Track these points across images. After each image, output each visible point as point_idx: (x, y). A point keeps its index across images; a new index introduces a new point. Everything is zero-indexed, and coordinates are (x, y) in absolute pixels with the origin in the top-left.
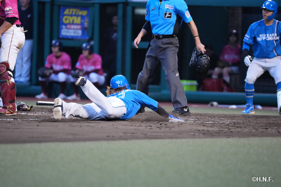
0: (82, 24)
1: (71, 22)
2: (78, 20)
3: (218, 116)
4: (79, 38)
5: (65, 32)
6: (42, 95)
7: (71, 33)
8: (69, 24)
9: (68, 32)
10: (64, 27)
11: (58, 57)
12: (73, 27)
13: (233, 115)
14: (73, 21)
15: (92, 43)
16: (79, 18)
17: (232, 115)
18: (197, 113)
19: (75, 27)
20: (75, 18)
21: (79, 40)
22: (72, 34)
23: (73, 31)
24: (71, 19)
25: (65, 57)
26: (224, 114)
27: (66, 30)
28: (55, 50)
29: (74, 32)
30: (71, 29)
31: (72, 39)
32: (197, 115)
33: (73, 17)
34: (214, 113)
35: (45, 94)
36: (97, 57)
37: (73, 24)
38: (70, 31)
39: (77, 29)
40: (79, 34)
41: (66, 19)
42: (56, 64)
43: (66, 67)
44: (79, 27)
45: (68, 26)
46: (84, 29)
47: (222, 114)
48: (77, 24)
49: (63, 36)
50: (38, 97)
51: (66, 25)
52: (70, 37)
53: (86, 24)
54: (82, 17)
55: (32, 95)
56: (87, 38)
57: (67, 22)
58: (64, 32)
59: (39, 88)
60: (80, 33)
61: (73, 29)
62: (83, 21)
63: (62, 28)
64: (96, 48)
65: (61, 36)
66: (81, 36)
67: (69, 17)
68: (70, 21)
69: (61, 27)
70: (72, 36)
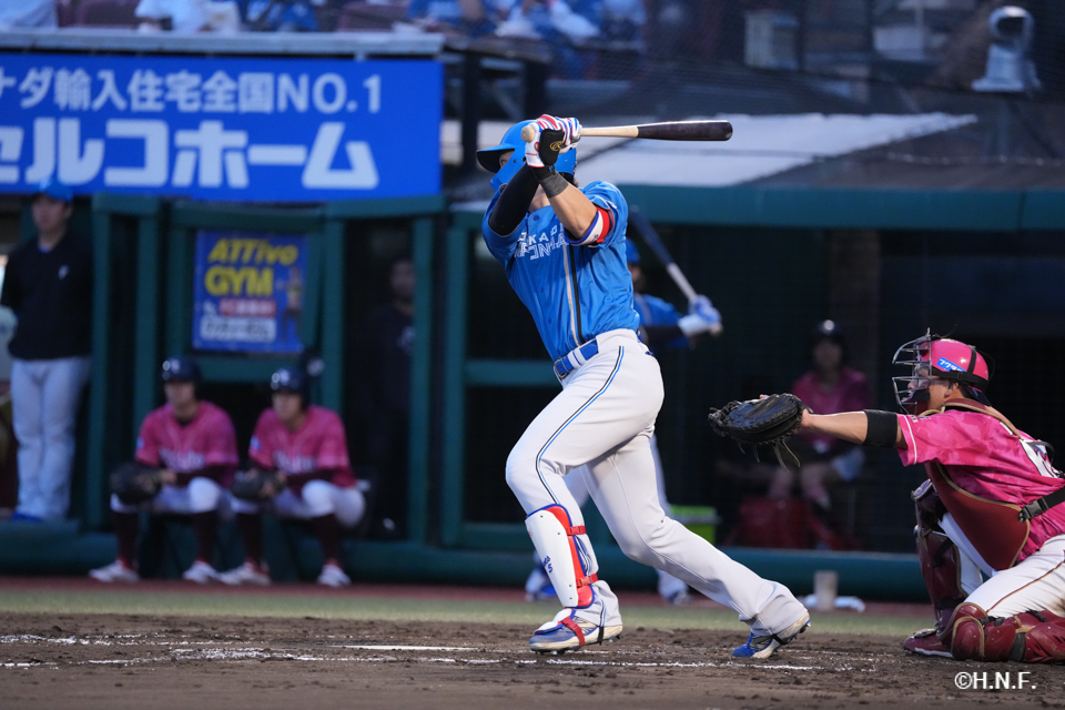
0: (277, 297)
1: (237, 289)
2: (263, 283)
4: (267, 348)
5: (214, 328)
6: (115, 570)
7: (235, 329)
8: (230, 296)
9: (225, 327)
10: (209, 307)
11: (184, 423)
12: (242, 307)
13: (861, 636)
14: (244, 285)
15: (316, 367)
16: (268, 275)
19: (253, 307)
20: (252, 274)
21: (267, 357)
22: (241, 336)
23: (243, 323)
24: (237, 278)
26: (826, 635)
27: (218, 320)
28: (180, 394)
29: (249, 328)
30: (235, 315)
31: (241, 353)
32: (724, 638)
33: (244, 272)
35: (128, 565)
37: (244, 296)
38: (233, 322)
39: (259, 316)
40: (266, 333)
41: (217, 279)
43: (218, 456)
44: (267, 307)
45: (226, 306)
46: (284, 316)
47: (819, 635)
48: (259, 298)
49: (206, 342)
50: (102, 575)
51: (216, 300)
52: (233, 347)
53: (293, 298)
54: (280, 270)
57: (223, 288)
58: (210, 325)
60: (270, 328)
61: (246, 315)
62: (280, 284)
63: (202, 313)
64: (333, 386)
65: (196, 344)
66: (274, 343)
67: (231, 272)
68: (231, 286)
69: (197, 307)
70: (241, 343)
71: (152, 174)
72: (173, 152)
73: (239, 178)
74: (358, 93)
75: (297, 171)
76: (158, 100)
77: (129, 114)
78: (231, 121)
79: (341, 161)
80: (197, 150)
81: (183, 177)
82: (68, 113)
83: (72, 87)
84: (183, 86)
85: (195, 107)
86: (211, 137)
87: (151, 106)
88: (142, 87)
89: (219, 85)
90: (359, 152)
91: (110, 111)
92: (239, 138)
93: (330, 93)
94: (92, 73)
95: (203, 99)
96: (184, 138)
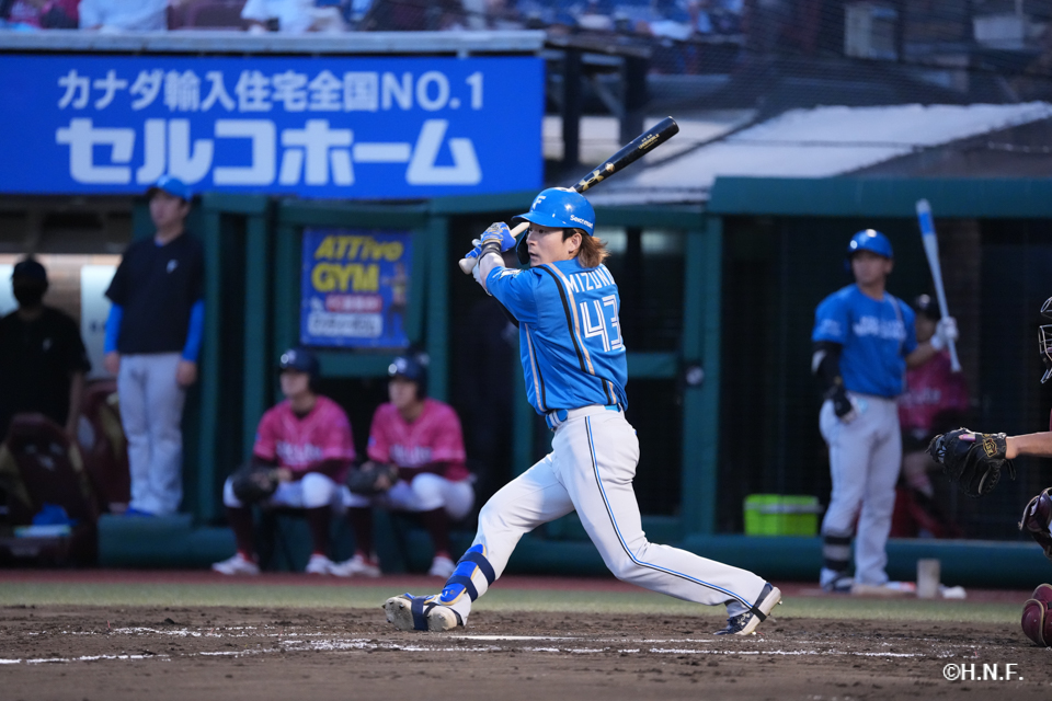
0: (383, 292)
1: (343, 285)
2: (369, 279)
3: (908, 628)
4: (374, 344)
5: (321, 324)
6: (237, 563)
7: (342, 325)
8: (337, 292)
9: (332, 322)
10: (316, 304)
11: (301, 415)
12: (348, 303)
13: (964, 623)
14: (350, 282)
15: (424, 359)
16: (373, 271)
17: (959, 627)
18: (826, 619)
19: (359, 303)
20: (358, 270)
21: (373, 352)
22: (348, 331)
23: (350, 318)
24: (343, 275)
25: (329, 413)
26: (928, 622)
27: (325, 317)
28: (294, 385)
29: (356, 324)
30: (342, 311)
31: (346, 348)
32: (827, 626)
33: (350, 269)
34: (892, 617)
35: (248, 558)
36: (442, 415)
37: (350, 292)
38: (339, 318)
39: (365, 311)
40: (372, 328)
41: (324, 276)
42: (295, 441)
43: (335, 452)
44: (373, 303)
45: (332, 302)
46: (390, 312)
47: (922, 623)
48: (365, 294)
49: (312, 337)
50: (224, 568)
51: (323, 296)
52: (339, 343)
53: (398, 293)
54: (385, 267)
55: (197, 565)
56: (404, 343)
57: (330, 284)
58: (317, 321)
59: (226, 535)
60: (376, 323)
61: (353, 311)
62: (386, 280)
63: (309, 310)
64: (438, 381)
65: (305, 340)
66: (381, 338)
67: (337, 269)
68: (337, 282)
69: (304, 304)
70: (348, 339)
71: (259, 173)
72: (280, 150)
73: (344, 176)
74: (461, 90)
75: (402, 168)
76: (266, 100)
77: (237, 115)
78: (337, 120)
79: (444, 158)
80: (303, 149)
81: (290, 176)
82: (178, 114)
83: (181, 89)
84: (289, 86)
85: (301, 106)
86: (317, 136)
87: (259, 106)
88: (250, 88)
89: (325, 84)
90: (463, 149)
91: (219, 111)
92: (344, 137)
93: (433, 91)
94: (201, 74)
95: (309, 99)
96: (290, 137)
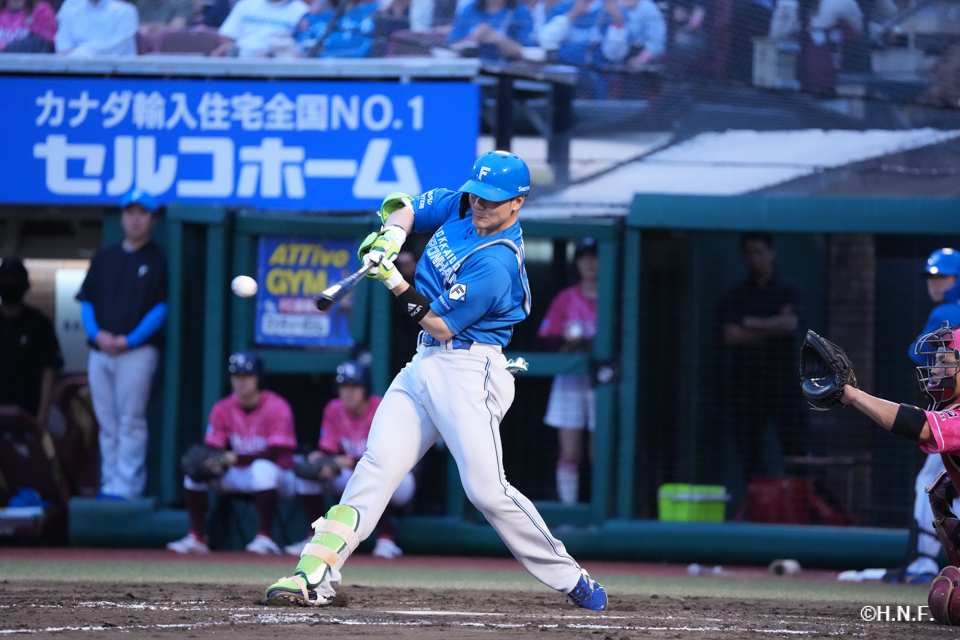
1: (295, 289)
2: (318, 283)
3: (804, 607)
4: (322, 343)
5: (274, 324)
6: (190, 543)
7: (293, 325)
8: (289, 295)
9: (284, 323)
10: (270, 306)
11: (249, 410)
12: (299, 305)
13: (855, 603)
14: (301, 286)
15: (366, 359)
16: (322, 277)
17: (851, 607)
18: (730, 599)
20: (308, 275)
21: (322, 351)
22: (298, 331)
23: (300, 319)
24: (295, 280)
25: (275, 406)
26: (823, 602)
27: (278, 318)
28: (245, 385)
29: (305, 325)
30: (293, 313)
31: (297, 347)
32: (730, 605)
33: (301, 274)
34: (790, 597)
35: (200, 538)
37: (301, 295)
38: (291, 319)
39: (314, 313)
40: (321, 328)
41: (277, 280)
42: (243, 434)
45: (285, 304)
46: (336, 314)
47: (817, 602)
49: (266, 337)
50: (178, 546)
51: (276, 299)
52: (290, 342)
54: (333, 272)
56: (350, 343)
57: (282, 288)
58: (270, 322)
60: (324, 325)
61: (303, 313)
63: (263, 311)
64: (381, 378)
65: (259, 339)
66: (328, 338)
67: (289, 274)
68: (289, 286)
69: (259, 305)
70: (298, 338)
71: (219, 186)
72: (238, 166)
73: (296, 190)
74: (403, 112)
75: (348, 183)
76: (226, 119)
77: (198, 133)
78: (290, 138)
80: (259, 164)
81: (246, 189)
82: (146, 132)
83: (148, 108)
84: (247, 107)
85: (257, 126)
86: (272, 152)
87: (219, 125)
88: (211, 108)
89: (280, 105)
90: (404, 166)
91: (182, 130)
92: (297, 153)
93: (378, 112)
94: (166, 95)
95: (265, 119)
96: (247, 153)
